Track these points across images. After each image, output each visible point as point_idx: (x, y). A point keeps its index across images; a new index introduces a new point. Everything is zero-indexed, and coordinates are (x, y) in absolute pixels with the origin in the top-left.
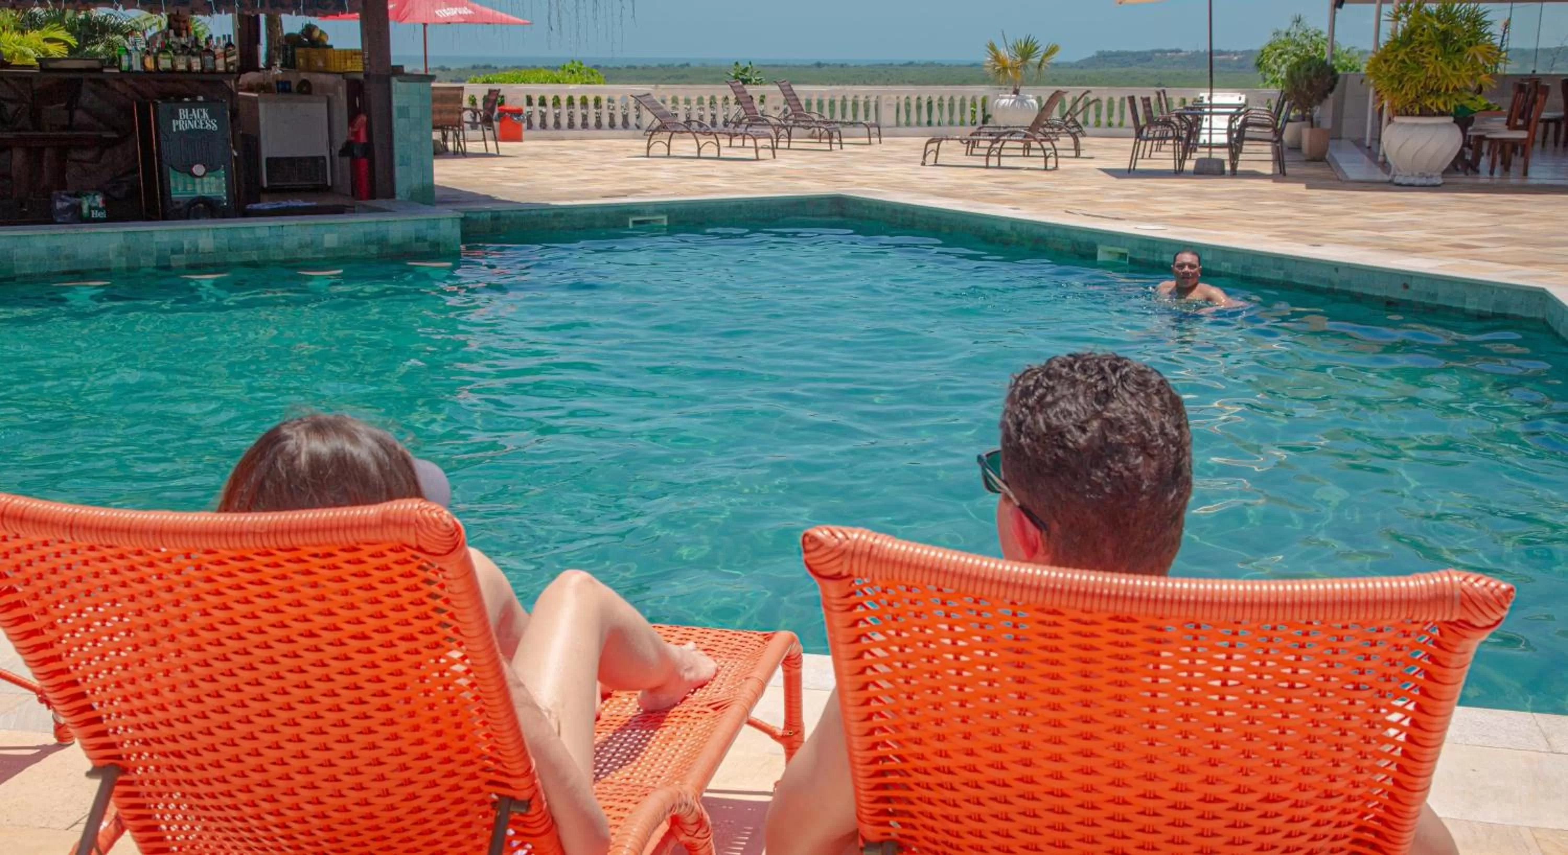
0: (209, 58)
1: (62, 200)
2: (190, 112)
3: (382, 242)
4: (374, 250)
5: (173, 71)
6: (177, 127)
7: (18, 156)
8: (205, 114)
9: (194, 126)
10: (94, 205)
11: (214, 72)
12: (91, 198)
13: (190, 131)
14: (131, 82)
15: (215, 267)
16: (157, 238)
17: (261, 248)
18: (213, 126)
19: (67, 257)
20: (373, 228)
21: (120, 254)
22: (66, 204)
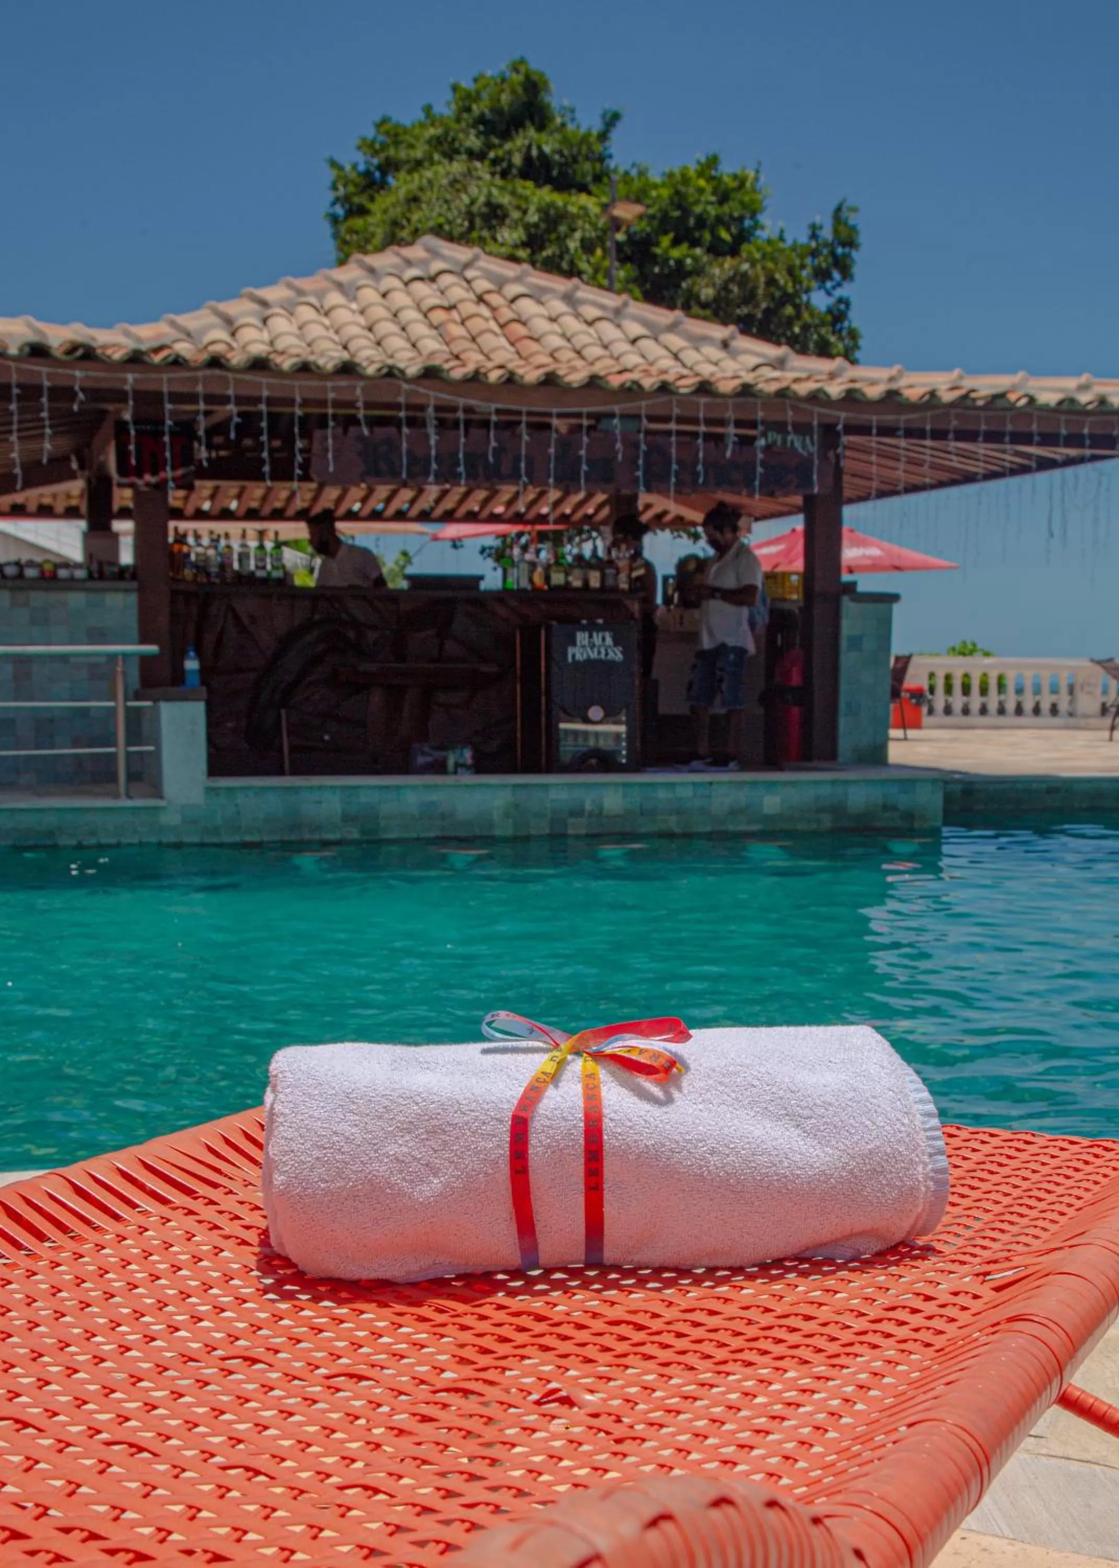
0: (610, 571)
1: (423, 753)
2: (591, 636)
3: (837, 810)
4: (827, 822)
5: (567, 587)
6: (574, 656)
7: (377, 698)
8: (609, 641)
9: (594, 655)
10: (461, 761)
11: (615, 589)
12: (458, 751)
13: (589, 662)
14: (514, 603)
15: (624, 837)
16: (553, 795)
17: (679, 812)
18: (617, 655)
19: (443, 817)
20: (826, 790)
21: (507, 815)
22: (429, 759)
